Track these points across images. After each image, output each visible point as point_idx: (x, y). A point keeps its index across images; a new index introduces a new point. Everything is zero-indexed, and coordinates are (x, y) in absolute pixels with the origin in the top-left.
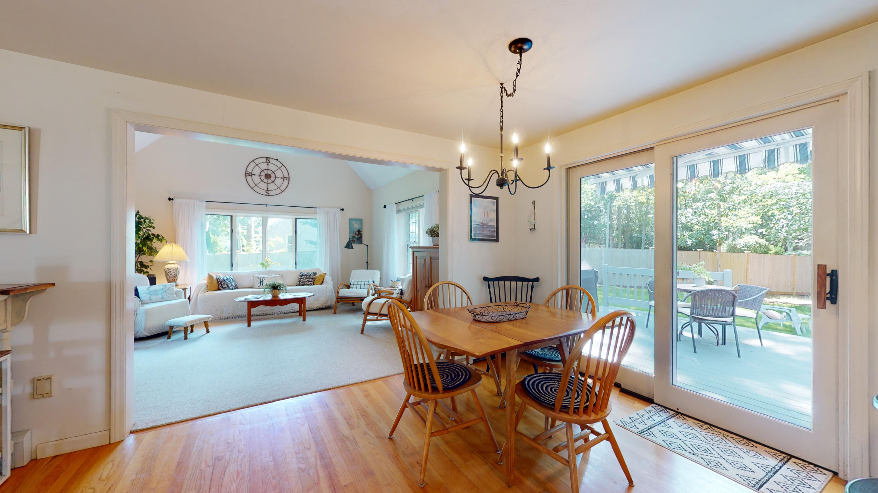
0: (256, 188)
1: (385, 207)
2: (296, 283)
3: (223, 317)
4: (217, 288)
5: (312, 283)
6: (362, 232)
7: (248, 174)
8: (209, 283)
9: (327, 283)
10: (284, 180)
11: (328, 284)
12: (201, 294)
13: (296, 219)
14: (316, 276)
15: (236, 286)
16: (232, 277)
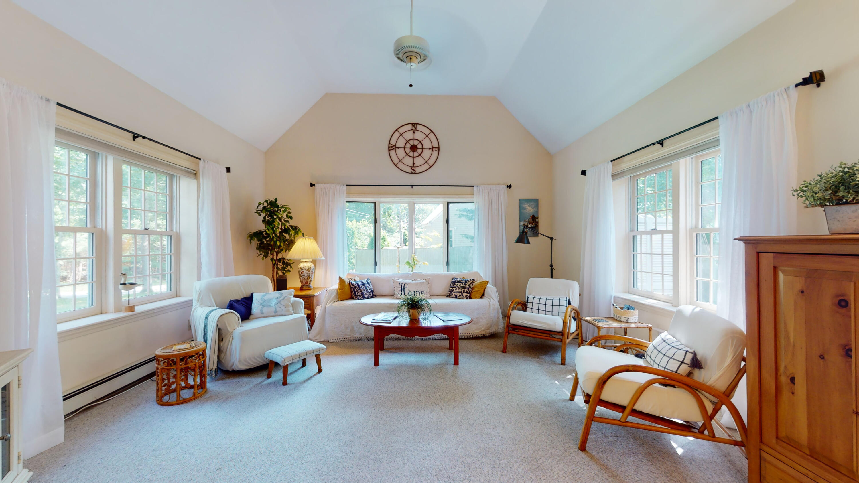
0: (400, 165)
1: (584, 173)
2: (447, 292)
3: (354, 338)
4: (349, 296)
5: (469, 295)
6: (538, 218)
7: (391, 147)
8: (340, 289)
9: (491, 297)
10: (433, 151)
11: (492, 300)
12: (329, 305)
13: (448, 204)
14: (475, 284)
15: (372, 293)
16: (369, 282)
